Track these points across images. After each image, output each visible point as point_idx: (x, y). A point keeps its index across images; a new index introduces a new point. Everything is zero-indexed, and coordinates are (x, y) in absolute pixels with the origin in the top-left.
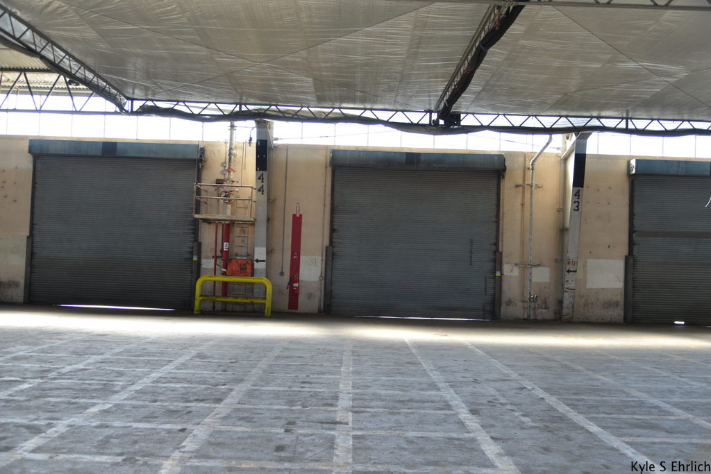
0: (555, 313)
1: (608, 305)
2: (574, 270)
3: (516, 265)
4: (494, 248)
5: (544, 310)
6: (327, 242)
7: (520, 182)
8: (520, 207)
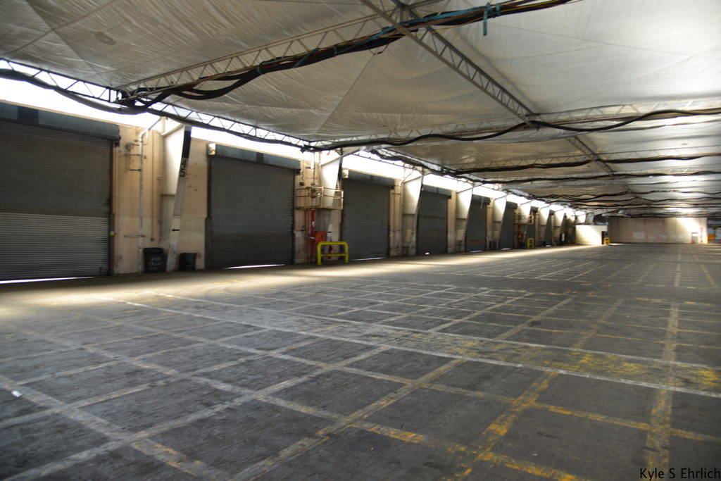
0: (403, 252)
3: (393, 231)
4: (388, 223)
5: (399, 251)
6: (340, 221)
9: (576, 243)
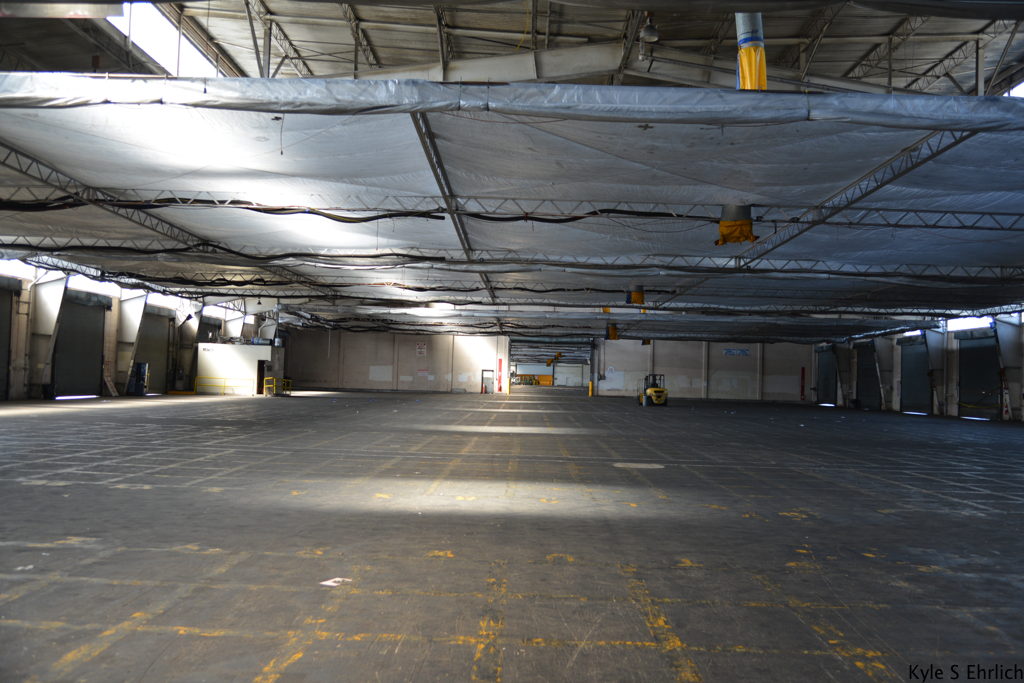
9: (199, 389)
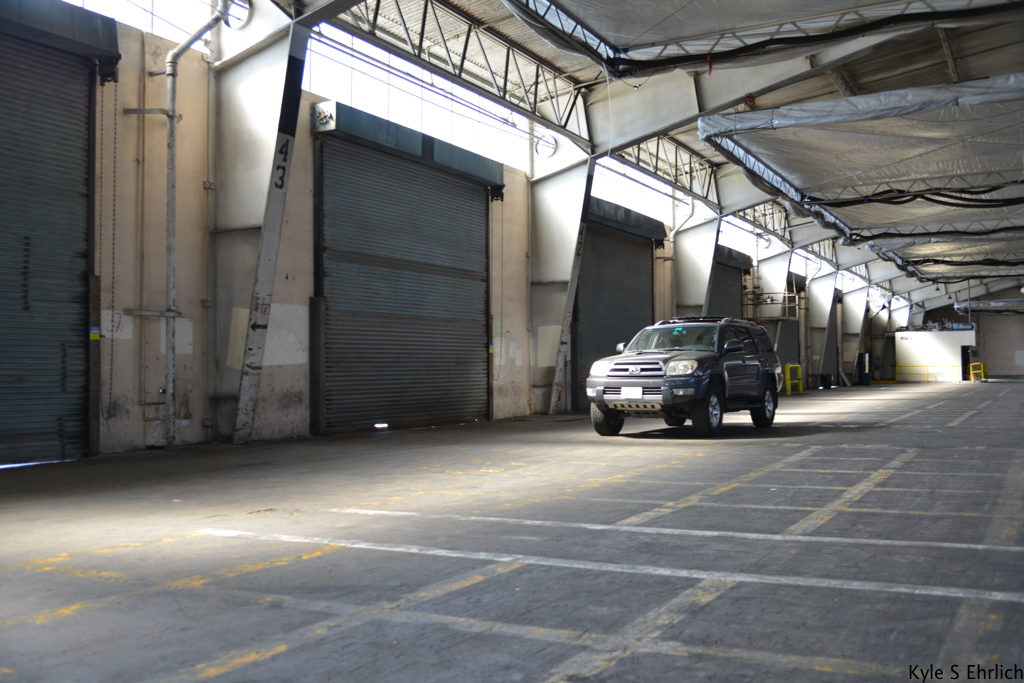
0: (205, 427)
1: (288, 400)
2: (264, 324)
3: (128, 312)
4: (81, 264)
5: (185, 422)
7: (133, 104)
8: (131, 166)
9: (898, 378)
